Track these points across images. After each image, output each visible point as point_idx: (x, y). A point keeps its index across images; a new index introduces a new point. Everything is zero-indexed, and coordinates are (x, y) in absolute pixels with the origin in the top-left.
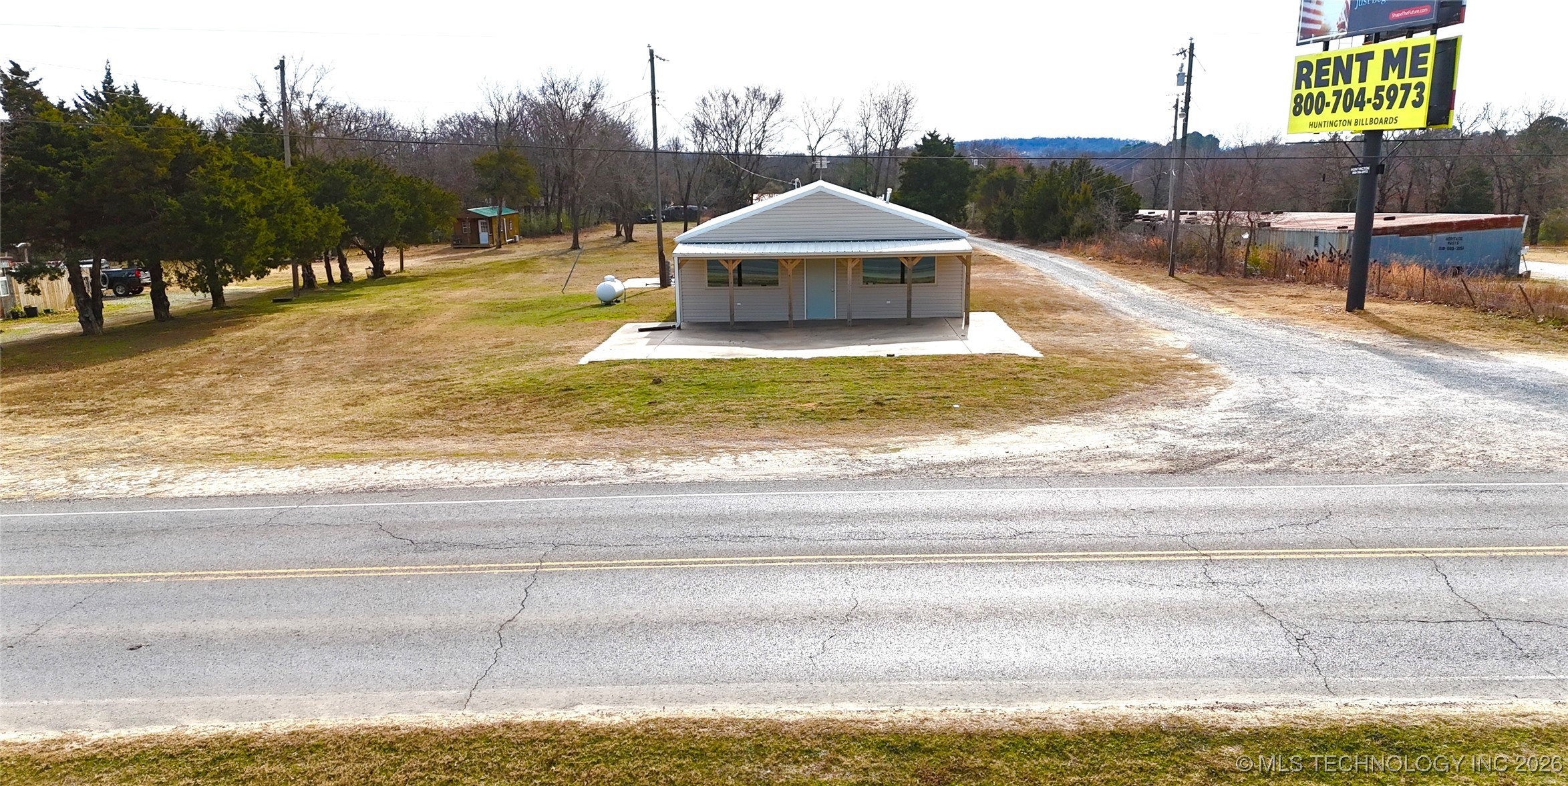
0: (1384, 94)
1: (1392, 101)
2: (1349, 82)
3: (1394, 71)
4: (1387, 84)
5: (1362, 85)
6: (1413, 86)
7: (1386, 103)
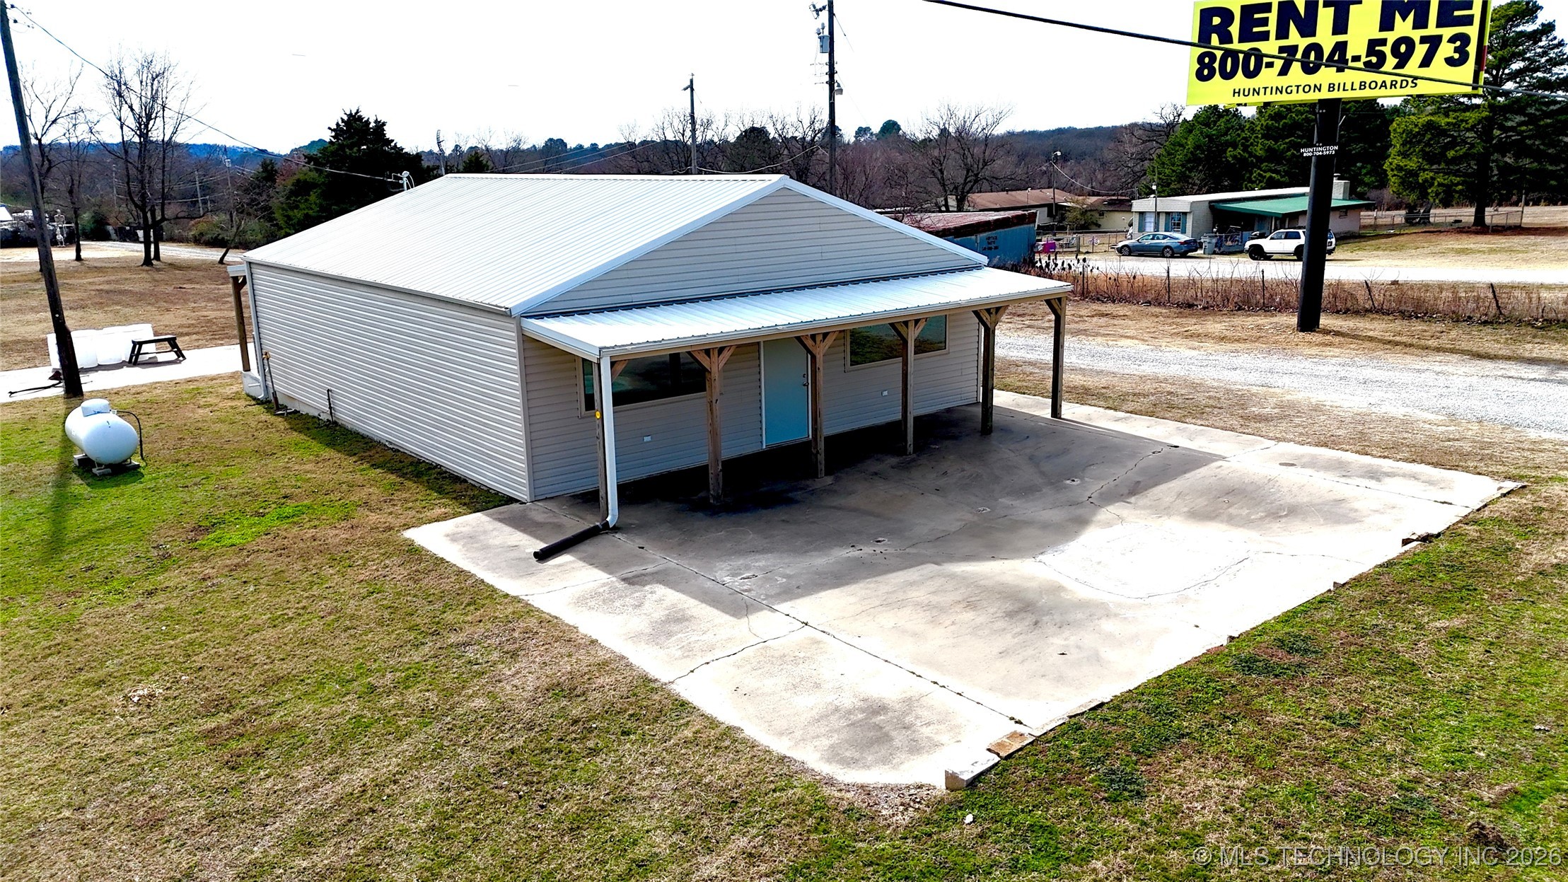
0: (1387, 49)
1: (1403, 60)
2: (1313, 34)
3: (1404, 19)
4: (1391, 37)
5: (1341, 38)
6: (1445, 39)
7: (1391, 62)
